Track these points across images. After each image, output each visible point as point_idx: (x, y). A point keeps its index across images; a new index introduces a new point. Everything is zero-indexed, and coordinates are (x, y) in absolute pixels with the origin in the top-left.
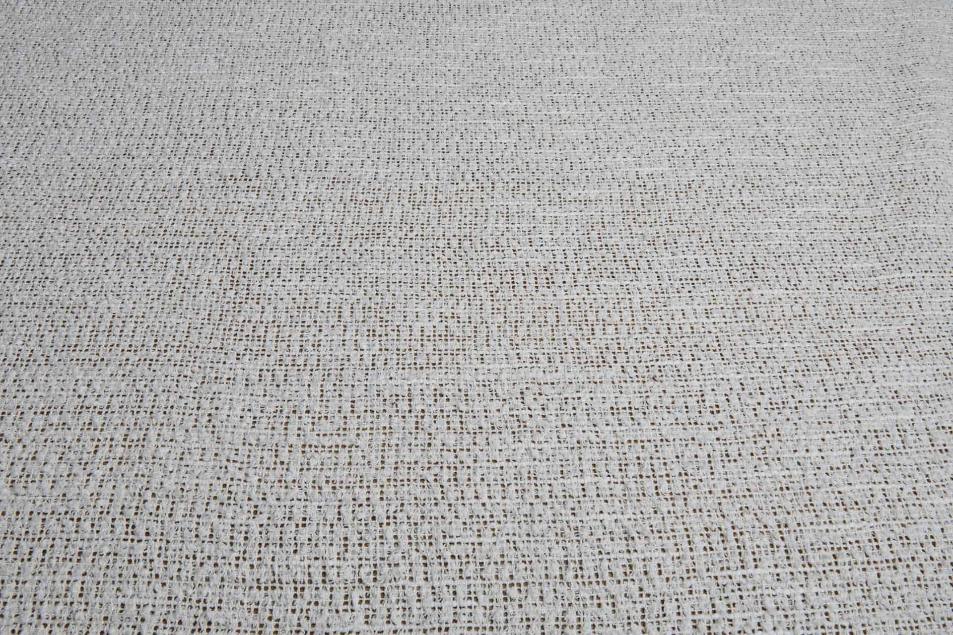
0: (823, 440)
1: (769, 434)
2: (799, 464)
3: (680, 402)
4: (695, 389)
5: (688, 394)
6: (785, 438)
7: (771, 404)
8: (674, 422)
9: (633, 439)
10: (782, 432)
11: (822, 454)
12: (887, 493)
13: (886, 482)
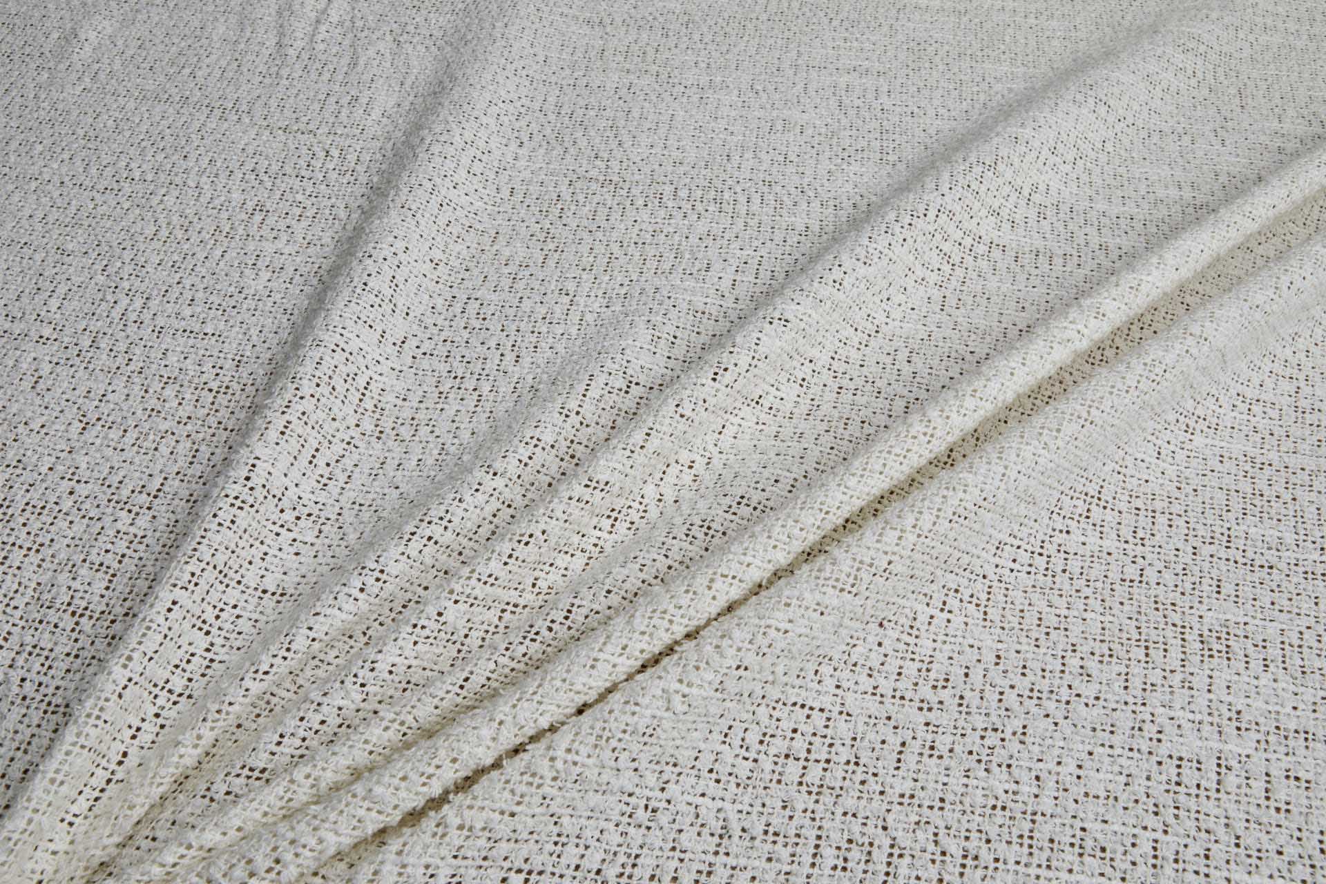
0: (1090, 754)
1: (1009, 731)
2: (1037, 778)
3: (893, 665)
4: (924, 651)
5: (910, 656)
6: (1032, 740)
7: (1032, 690)
8: (871, 690)
9: (800, 702)
10: (1029, 731)
11: (1081, 772)
12: (1158, 846)
13: (1166, 832)
